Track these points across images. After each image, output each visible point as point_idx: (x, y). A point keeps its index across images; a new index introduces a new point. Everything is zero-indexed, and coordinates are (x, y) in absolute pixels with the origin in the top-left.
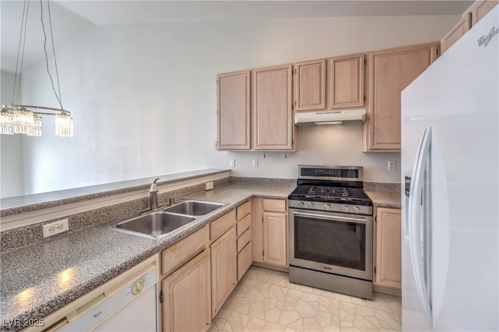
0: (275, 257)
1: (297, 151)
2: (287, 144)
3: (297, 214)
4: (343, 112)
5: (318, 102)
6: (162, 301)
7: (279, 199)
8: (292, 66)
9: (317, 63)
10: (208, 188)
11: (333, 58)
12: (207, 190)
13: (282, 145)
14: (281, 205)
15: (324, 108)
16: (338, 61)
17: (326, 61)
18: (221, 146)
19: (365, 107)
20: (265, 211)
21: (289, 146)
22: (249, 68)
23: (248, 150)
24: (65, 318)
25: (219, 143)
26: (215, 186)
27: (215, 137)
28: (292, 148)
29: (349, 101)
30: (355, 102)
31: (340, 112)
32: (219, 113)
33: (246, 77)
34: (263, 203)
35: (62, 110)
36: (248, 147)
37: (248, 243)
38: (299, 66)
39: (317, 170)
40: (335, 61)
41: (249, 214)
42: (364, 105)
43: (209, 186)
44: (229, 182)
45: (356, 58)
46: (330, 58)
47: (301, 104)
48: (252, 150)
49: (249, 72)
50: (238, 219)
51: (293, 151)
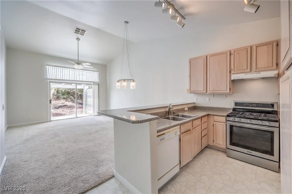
0: (220, 144)
1: (233, 93)
2: (227, 90)
3: (231, 124)
4: (262, 73)
5: (246, 68)
6: (180, 141)
7: (223, 116)
8: (230, 52)
9: (246, 49)
10: (185, 110)
11: (255, 45)
12: (185, 111)
13: (224, 90)
14: (223, 119)
15: (250, 71)
16: (258, 46)
17: (251, 47)
18: (191, 92)
19: (278, 69)
20: (215, 122)
21: (228, 91)
22: (206, 54)
23: (205, 93)
24: (164, 134)
25: (190, 90)
26: (188, 109)
27: (188, 87)
28: (230, 92)
29: (266, 66)
30: (270, 67)
31: (260, 73)
32: (190, 76)
33: (204, 59)
34: (213, 118)
35: (133, 80)
36: (205, 91)
37: (206, 135)
38: (234, 51)
39: (245, 104)
40: (256, 47)
41: (206, 122)
42: (277, 68)
43: (186, 109)
44: (194, 108)
45: (271, 43)
46: (253, 45)
47: (235, 70)
48: (207, 93)
49: (205, 57)
50: (202, 122)
51: (231, 93)
